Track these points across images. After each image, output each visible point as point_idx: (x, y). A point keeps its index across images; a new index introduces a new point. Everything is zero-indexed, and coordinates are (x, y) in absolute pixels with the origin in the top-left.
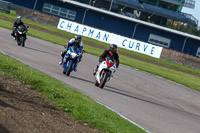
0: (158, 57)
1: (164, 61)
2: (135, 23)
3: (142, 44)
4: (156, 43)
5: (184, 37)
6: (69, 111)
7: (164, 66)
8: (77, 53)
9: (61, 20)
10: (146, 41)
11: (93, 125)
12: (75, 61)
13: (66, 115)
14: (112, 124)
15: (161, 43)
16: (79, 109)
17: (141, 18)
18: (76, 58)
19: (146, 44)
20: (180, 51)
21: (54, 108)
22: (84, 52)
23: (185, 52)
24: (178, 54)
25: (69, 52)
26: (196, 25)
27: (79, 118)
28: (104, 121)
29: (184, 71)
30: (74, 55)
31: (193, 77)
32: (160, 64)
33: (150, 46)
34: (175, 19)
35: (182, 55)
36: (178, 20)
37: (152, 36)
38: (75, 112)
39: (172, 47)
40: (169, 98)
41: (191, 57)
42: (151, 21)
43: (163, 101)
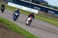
0: (37, 13)
1: (39, 14)
2: (30, 3)
3: (32, 9)
4: (36, 9)
5: (44, 7)
6: (11, 29)
7: (38, 16)
8: (18, 14)
9: (9, 3)
10: (33, 9)
11: (18, 33)
12: (17, 16)
13: (10, 30)
14: (24, 32)
15: (38, 9)
16: (14, 28)
17: (32, 2)
18: (18, 15)
19: (33, 10)
20: (43, 11)
21: (7, 28)
22: (20, 13)
23: (45, 12)
24: (43, 12)
25: (15, 13)
26: (48, 4)
27: (14, 31)
28: (21, 31)
29: (44, 17)
30: (17, 14)
31: (47, 19)
32: (37, 15)
33: (35, 10)
34: (42, 2)
35: (44, 12)
36: (43, 3)
37: (35, 7)
38: (13, 29)
39: (41, 10)
40: (40, 25)
41: (46, 13)
42: (35, 3)
43: (38, 26)
